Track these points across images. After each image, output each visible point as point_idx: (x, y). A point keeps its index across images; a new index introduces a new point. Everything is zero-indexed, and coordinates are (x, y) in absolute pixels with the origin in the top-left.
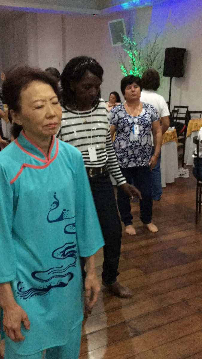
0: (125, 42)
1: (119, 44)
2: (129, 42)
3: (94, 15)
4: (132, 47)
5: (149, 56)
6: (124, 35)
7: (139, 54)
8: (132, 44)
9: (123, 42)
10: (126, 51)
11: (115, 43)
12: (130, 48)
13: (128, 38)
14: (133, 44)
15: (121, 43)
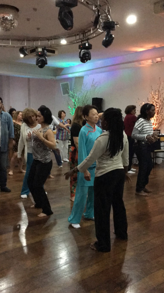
0: (70, 94)
1: (67, 95)
2: (72, 94)
3: (51, 79)
4: (74, 97)
5: (84, 101)
6: (69, 90)
7: (78, 100)
8: (74, 95)
9: (69, 94)
10: (71, 98)
11: (64, 94)
12: (73, 97)
13: (72, 92)
14: (75, 95)
15: (68, 94)
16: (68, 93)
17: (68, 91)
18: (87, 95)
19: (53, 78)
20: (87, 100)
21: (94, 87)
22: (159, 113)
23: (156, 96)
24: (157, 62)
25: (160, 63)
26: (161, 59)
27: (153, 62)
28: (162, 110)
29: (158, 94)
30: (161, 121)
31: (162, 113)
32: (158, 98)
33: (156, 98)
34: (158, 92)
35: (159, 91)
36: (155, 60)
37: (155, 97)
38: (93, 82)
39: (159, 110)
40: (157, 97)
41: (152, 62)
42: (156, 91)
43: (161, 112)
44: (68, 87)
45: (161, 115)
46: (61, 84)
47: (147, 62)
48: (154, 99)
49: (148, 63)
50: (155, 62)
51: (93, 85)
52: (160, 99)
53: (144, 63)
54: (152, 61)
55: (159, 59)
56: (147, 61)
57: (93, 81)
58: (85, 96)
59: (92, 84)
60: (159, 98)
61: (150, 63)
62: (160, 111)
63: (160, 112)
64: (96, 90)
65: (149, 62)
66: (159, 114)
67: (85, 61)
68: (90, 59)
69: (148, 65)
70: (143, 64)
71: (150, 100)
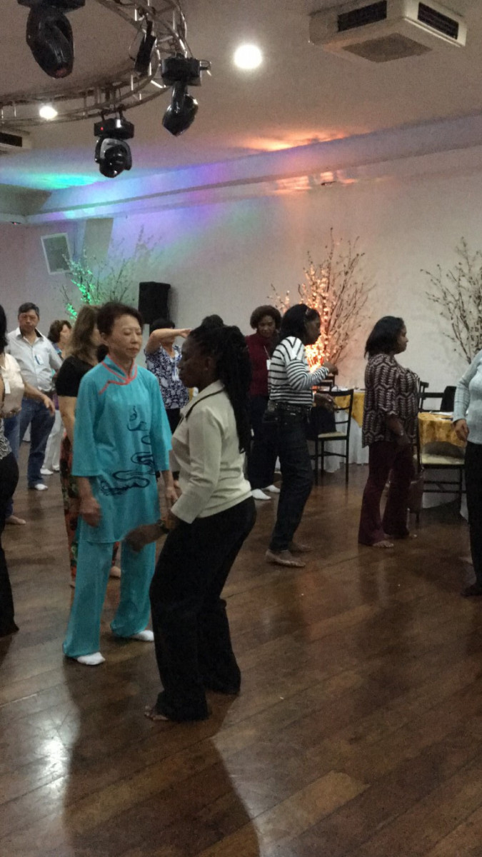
0: (72, 269)
1: (61, 272)
2: (78, 269)
3: (13, 223)
4: (83, 278)
5: (114, 292)
6: (68, 258)
7: (98, 289)
8: (84, 273)
9: (69, 269)
10: (75, 283)
11: (53, 269)
13: (76, 263)
14: (86, 273)
15: (65, 269)
16: (66, 267)
17: (66, 260)
18: (124, 273)
19: (19, 219)
20: (124, 289)
21: (144, 251)
22: (332, 330)
23: (321, 280)
24: (323, 184)
25: (331, 186)
26: (335, 176)
27: (311, 183)
28: (337, 322)
29: (326, 275)
30: (337, 352)
31: (338, 330)
32: (328, 287)
33: (323, 285)
34: (327, 270)
35: (329, 267)
36: (318, 177)
37: (321, 283)
38: (140, 236)
39: (330, 320)
40: (325, 283)
41: (308, 181)
42: (321, 266)
43: (336, 325)
44: (66, 247)
45: (336, 335)
46: (45, 241)
47: (295, 181)
48: (317, 288)
49: (299, 186)
50: (318, 182)
51: (141, 243)
52: (332, 289)
53: (286, 185)
54: (311, 179)
55: (328, 176)
56: (295, 178)
57: (142, 231)
58: (117, 276)
59: (139, 240)
60: (330, 287)
61: (303, 186)
62: (332, 323)
63: (334, 326)
64: (151, 260)
65: (302, 182)
66: (332, 333)
67: (113, 173)
68: (128, 168)
69: (298, 191)
70: (285, 188)
71: (305, 291)
